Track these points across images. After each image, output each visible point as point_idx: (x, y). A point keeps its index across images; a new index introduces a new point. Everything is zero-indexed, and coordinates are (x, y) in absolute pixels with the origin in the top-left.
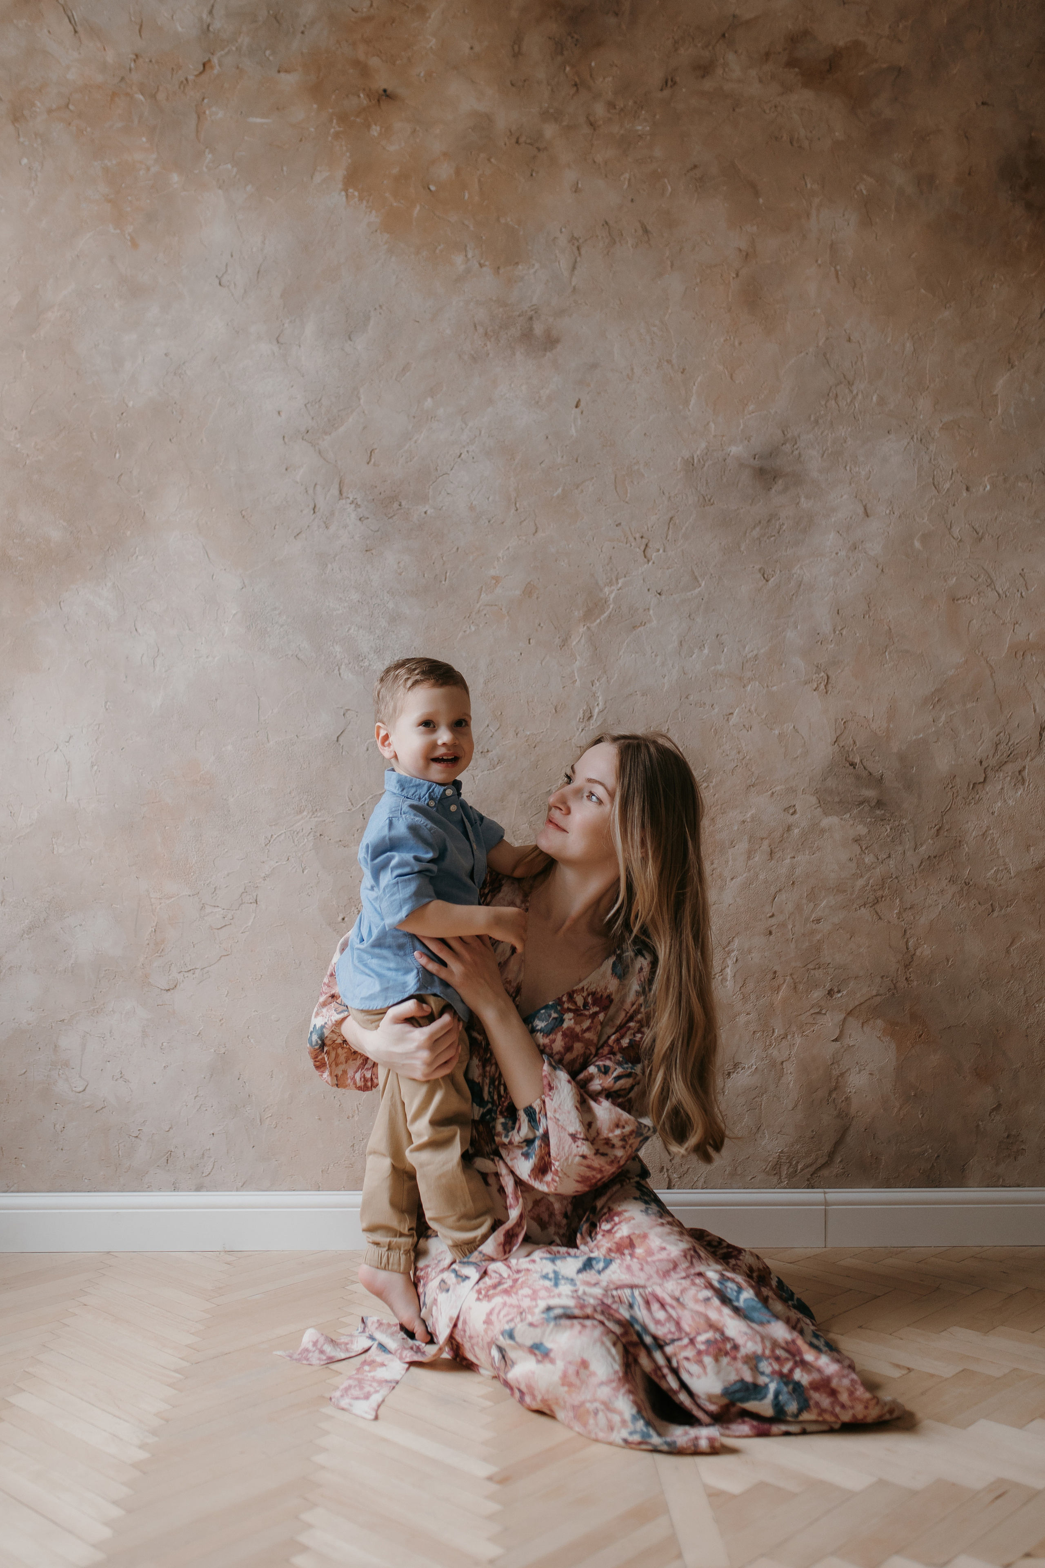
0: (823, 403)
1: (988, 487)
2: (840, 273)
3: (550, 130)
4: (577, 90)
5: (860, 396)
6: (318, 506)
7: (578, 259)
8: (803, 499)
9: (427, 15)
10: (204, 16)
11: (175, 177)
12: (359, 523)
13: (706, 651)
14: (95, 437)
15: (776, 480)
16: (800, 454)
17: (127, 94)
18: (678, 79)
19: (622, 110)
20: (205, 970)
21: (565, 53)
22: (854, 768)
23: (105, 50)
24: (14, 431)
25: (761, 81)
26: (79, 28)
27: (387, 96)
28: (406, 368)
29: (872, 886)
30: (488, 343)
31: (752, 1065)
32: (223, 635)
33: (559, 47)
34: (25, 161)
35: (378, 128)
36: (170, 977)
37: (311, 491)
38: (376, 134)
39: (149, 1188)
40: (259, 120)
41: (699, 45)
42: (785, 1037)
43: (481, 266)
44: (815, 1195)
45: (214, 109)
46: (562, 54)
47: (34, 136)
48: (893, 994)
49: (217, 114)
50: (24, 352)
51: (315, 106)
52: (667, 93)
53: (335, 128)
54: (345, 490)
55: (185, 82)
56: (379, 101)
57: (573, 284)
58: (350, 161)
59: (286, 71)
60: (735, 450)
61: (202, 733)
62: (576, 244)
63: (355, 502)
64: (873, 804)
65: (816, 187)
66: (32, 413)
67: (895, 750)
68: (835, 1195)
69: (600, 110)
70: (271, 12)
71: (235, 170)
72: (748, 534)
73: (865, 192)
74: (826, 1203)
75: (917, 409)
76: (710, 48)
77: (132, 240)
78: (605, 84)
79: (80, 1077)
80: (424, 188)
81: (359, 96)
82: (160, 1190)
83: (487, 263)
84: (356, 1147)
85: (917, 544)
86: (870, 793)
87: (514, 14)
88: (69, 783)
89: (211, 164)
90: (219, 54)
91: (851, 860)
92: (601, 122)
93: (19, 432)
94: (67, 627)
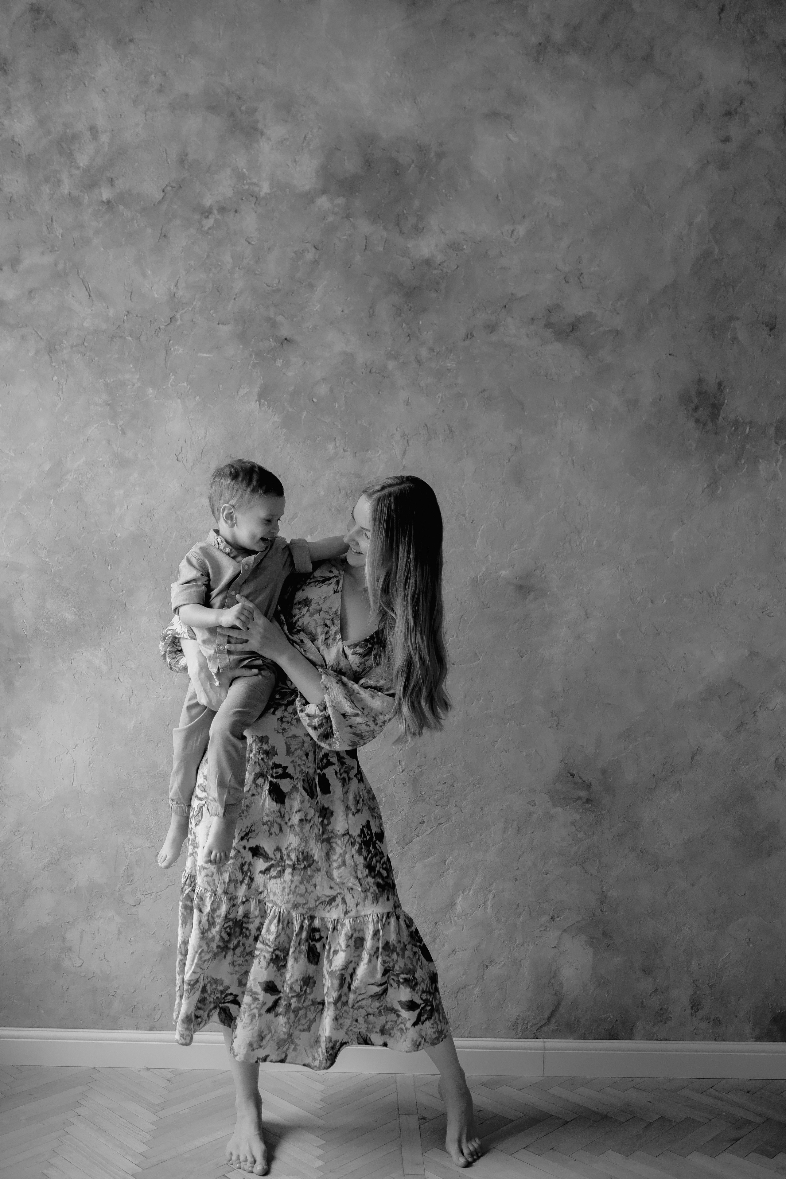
0: (561, 544)
1: (665, 601)
2: (575, 461)
3: (391, 365)
4: (410, 339)
5: (585, 541)
7: (407, 448)
8: (546, 606)
9: (315, 289)
10: (172, 288)
11: (150, 390)
13: (481, 701)
14: (95, 556)
15: (530, 592)
16: (545, 577)
17: (121, 337)
18: (474, 333)
19: (438, 353)
20: (158, 894)
21: (403, 315)
22: (573, 777)
23: (108, 308)
24: (45, 551)
25: (528, 336)
26: (92, 294)
27: (288, 341)
29: (581, 852)
30: (348, 501)
31: (502, 962)
32: (174, 684)
33: (399, 311)
34: (55, 378)
35: (281, 361)
36: (136, 897)
38: (280, 365)
39: (120, 1028)
40: (205, 355)
41: (489, 312)
42: (523, 944)
43: (345, 451)
44: (538, 1043)
45: (176, 347)
46: (401, 316)
47: (61, 362)
48: (593, 919)
49: (179, 350)
50: (52, 500)
51: (241, 346)
52: (467, 342)
53: (254, 360)
55: (158, 330)
56: (282, 344)
57: (404, 464)
58: (262, 382)
59: (223, 324)
60: (504, 573)
61: (159, 745)
62: (406, 438)
64: (584, 800)
65: (561, 405)
66: (56, 539)
67: (599, 766)
68: (552, 1043)
69: (424, 352)
70: (215, 286)
71: (189, 386)
72: (510, 627)
73: (592, 410)
74: (545, 1049)
75: (621, 550)
76: (496, 314)
77: (122, 430)
78: (428, 335)
79: (79, 957)
80: (309, 400)
81: (270, 341)
82: (127, 1029)
83: (349, 449)
85: (618, 636)
86: (583, 794)
87: (370, 289)
88: (75, 774)
89: (173, 383)
90: (181, 312)
91: (569, 835)
92: (424, 360)
93: (48, 551)
94: (76, 676)
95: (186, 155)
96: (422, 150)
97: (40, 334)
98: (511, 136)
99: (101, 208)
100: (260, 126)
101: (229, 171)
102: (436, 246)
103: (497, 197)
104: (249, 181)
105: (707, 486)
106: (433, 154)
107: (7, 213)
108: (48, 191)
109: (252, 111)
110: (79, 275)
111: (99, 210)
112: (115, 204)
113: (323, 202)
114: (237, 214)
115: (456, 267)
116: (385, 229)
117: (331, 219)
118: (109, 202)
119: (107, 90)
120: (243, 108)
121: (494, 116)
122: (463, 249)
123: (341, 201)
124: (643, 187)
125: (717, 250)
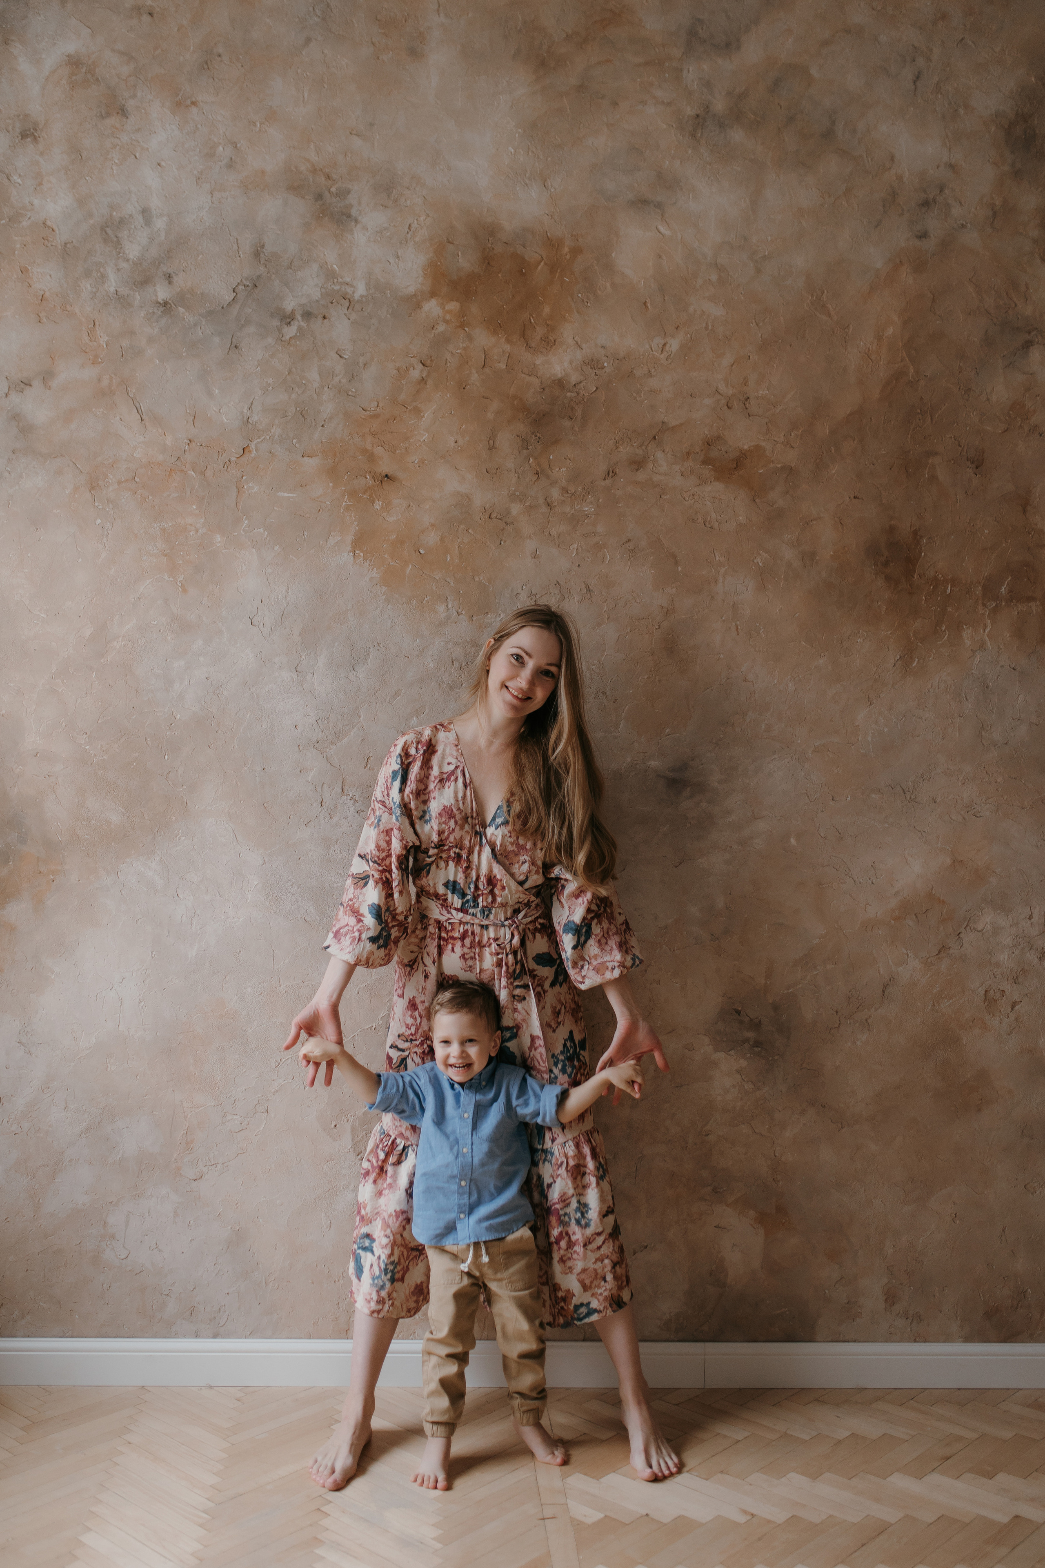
0: (723, 729)
1: (849, 798)
2: (739, 627)
3: (516, 509)
4: (538, 477)
5: (752, 725)
6: (324, 801)
8: (705, 804)
9: (422, 414)
10: (245, 411)
11: (218, 538)
12: (356, 815)
14: (149, 742)
15: (684, 787)
16: (704, 769)
17: (182, 471)
18: (617, 471)
19: (573, 494)
20: (225, 1165)
21: (530, 447)
22: (739, 1015)
23: (165, 435)
24: (85, 736)
25: (682, 474)
26: (144, 417)
27: (389, 478)
28: (397, 693)
29: (749, 1107)
31: (653, 1245)
32: (247, 901)
33: (525, 443)
34: (99, 521)
35: (381, 503)
36: (198, 1170)
37: (319, 789)
38: (378, 507)
39: (176, 1336)
40: (286, 494)
41: (635, 445)
42: (678, 1222)
43: (459, 614)
44: (698, 1347)
45: (250, 485)
46: (527, 448)
47: (106, 502)
48: (763, 1191)
49: (253, 488)
50: (94, 673)
51: (331, 484)
52: (608, 482)
53: (346, 502)
54: (346, 788)
55: (228, 462)
56: (381, 482)
58: (357, 528)
59: (309, 456)
60: (654, 763)
61: (228, 978)
63: (354, 798)
64: (751, 1043)
65: (722, 559)
66: (99, 722)
67: (771, 1001)
68: (712, 1348)
69: (555, 494)
70: (298, 409)
71: (266, 533)
72: (660, 830)
73: (760, 564)
74: (704, 1353)
75: (796, 736)
76: (644, 447)
77: (183, 586)
78: (560, 473)
79: (124, 1246)
80: (415, 551)
81: (366, 478)
82: (185, 1337)
83: (463, 612)
84: (341, 1305)
85: (793, 842)
86: (751, 1035)
87: (490, 416)
88: (121, 1015)
89: (247, 529)
90: (256, 442)
91: (734, 1086)
92: (556, 503)
93: (89, 737)
94: (123, 892)
95: (263, 247)
96: (552, 244)
97: (79, 467)
98: (661, 229)
99: (156, 311)
100: (354, 212)
101: (315, 267)
102: (571, 362)
103: (645, 303)
104: (340, 280)
105: (900, 657)
106: (566, 249)
107: (38, 315)
108: (89, 288)
109: (343, 194)
110: (128, 394)
111: (154, 313)
112: (173, 305)
113: (432, 307)
114: (325, 321)
115: (595, 389)
116: (508, 341)
117: (441, 328)
118: (165, 303)
119: (163, 163)
120: (333, 189)
121: (641, 203)
122: (603, 367)
123: (453, 306)
124: (823, 293)
125: (912, 370)
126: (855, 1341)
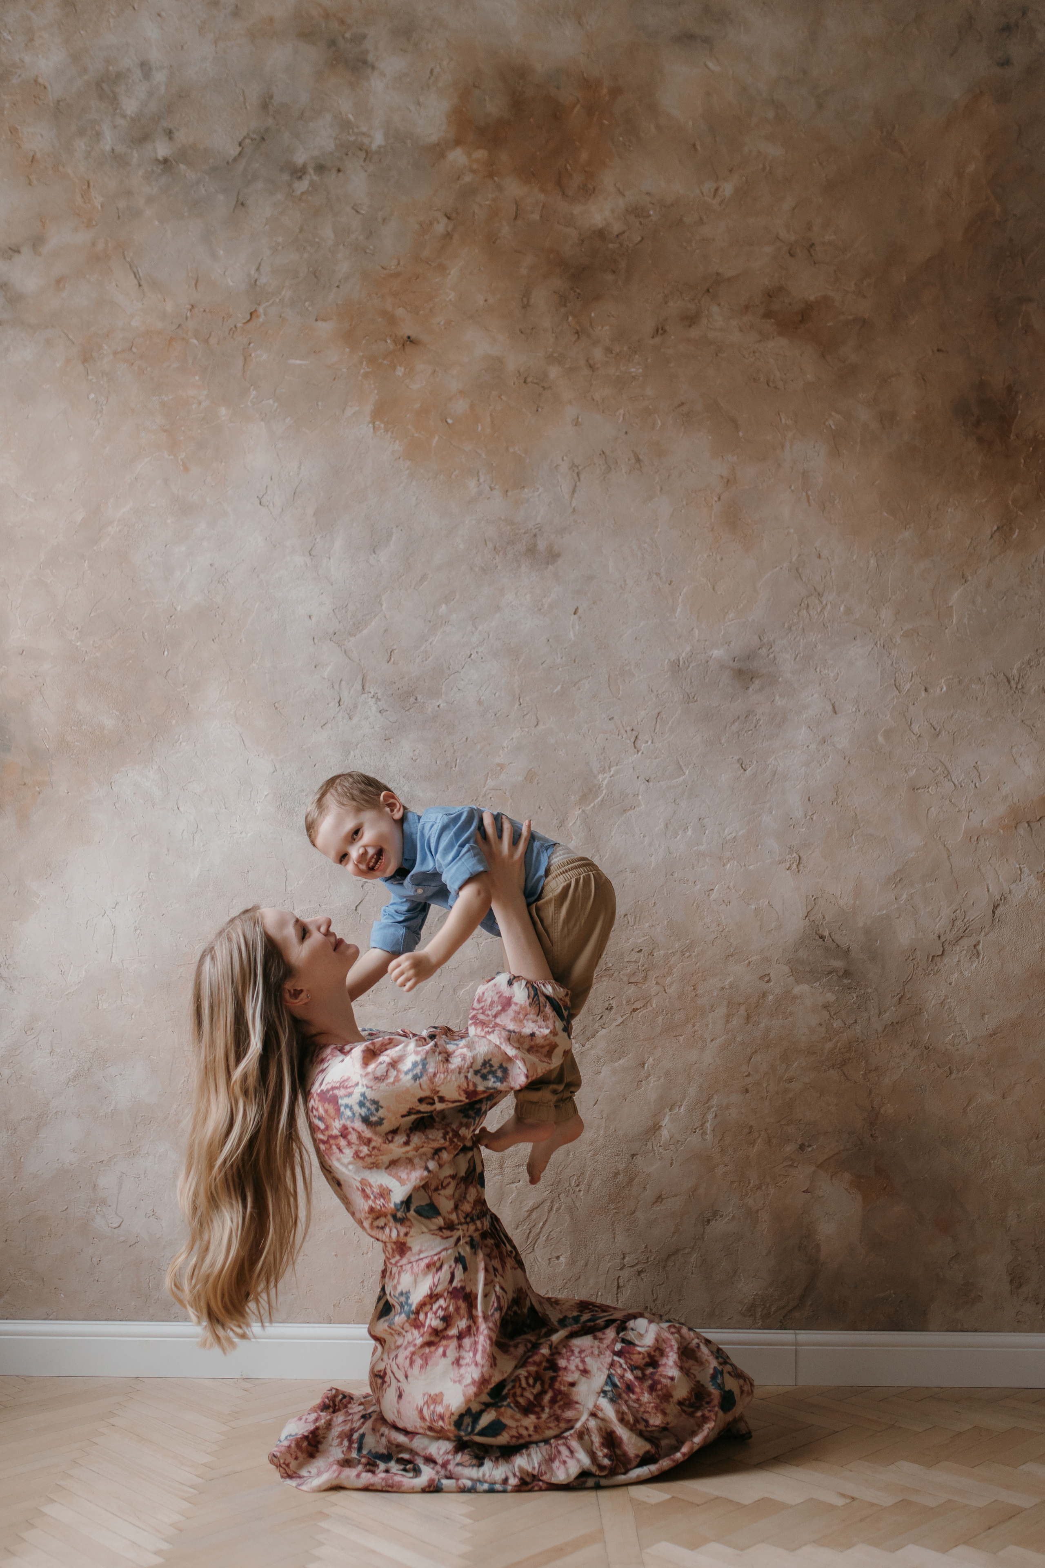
0: (796, 612)
1: (945, 689)
2: (811, 497)
3: (554, 372)
4: (579, 337)
5: (829, 606)
6: (342, 700)
7: (578, 484)
8: (777, 698)
9: (448, 272)
10: (252, 272)
11: (223, 411)
12: (379, 715)
13: (689, 833)
14: (146, 637)
15: (753, 680)
16: (775, 658)
17: (183, 339)
18: (667, 328)
19: (618, 354)
21: (569, 305)
22: (824, 940)
23: (165, 301)
24: (75, 631)
25: (741, 330)
26: (142, 283)
27: (411, 341)
28: (423, 578)
29: (840, 1049)
30: (497, 557)
31: (729, 1213)
32: (255, 814)
33: (563, 300)
34: (92, 396)
35: (403, 369)
37: (336, 686)
38: (400, 374)
39: (176, 1318)
40: (298, 362)
41: (687, 298)
42: (759, 1187)
43: (491, 489)
44: (787, 1336)
45: (258, 352)
46: (565, 306)
47: (100, 375)
48: (860, 1149)
49: (262, 356)
50: (87, 562)
51: (348, 350)
52: (657, 340)
53: (365, 368)
54: (367, 685)
55: (234, 329)
56: (403, 345)
57: (573, 506)
58: (377, 397)
59: (323, 320)
60: (716, 653)
61: (234, 902)
62: (576, 471)
63: (376, 696)
64: (841, 974)
65: (789, 422)
66: (92, 615)
67: (861, 925)
68: (804, 1336)
69: (598, 354)
70: (311, 269)
71: (276, 405)
72: (727, 728)
73: (833, 427)
74: (797, 1344)
75: (880, 618)
76: (696, 301)
77: (184, 465)
78: (603, 331)
79: (116, 1213)
80: (442, 421)
81: (386, 342)
82: (185, 1320)
83: (497, 487)
84: (366, 1283)
85: (881, 739)
86: (838, 964)
87: (524, 271)
88: (114, 945)
89: (255, 400)
90: (264, 305)
91: (820, 1025)
92: (599, 365)
93: (80, 632)
94: (117, 805)
95: (271, 97)
96: (589, 85)
97: (71, 337)
98: (711, 65)
99: (155, 169)
100: (370, 58)
101: (328, 117)
102: (613, 211)
103: (694, 146)
104: (356, 130)
105: (998, 528)
106: (605, 91)
107: (28, 177)
108: (83, 147)
109: (359, 39)
110: (125, 258)
111: (153, 171)
112: (174, 163)
113: (457, 157)
114: (341, 174)
115: (639, 239)
116: (542, 190)
117: (468, 178)
118: (166, 161)
119: (163, 14)
120: (348, 35)
121: (686, 38)
122: (649, 216)
123: (481, 154)
124: (894, 128)
125: (998, 209)
126: (976, 1331)
